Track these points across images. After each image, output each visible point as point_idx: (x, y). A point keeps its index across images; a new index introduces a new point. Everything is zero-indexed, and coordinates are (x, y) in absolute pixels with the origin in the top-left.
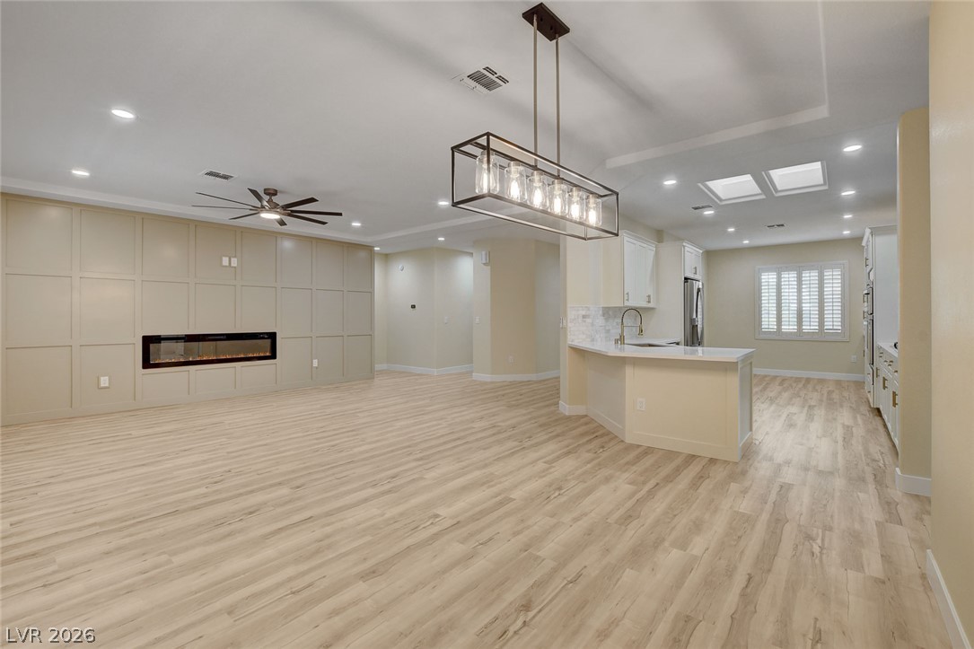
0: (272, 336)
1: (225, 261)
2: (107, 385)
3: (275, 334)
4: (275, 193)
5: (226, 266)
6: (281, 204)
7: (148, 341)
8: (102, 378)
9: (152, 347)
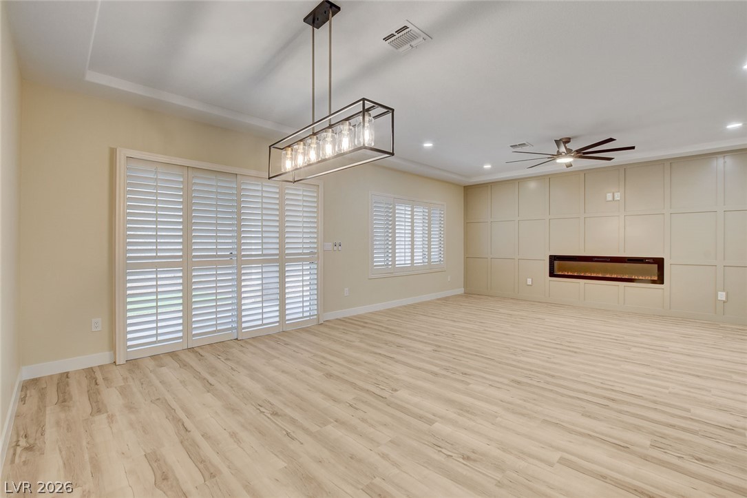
0: (659, 262)
1: (609, 197)
2: (530, 284)
3: (662, 259)
4: (567, 141)
5: (610, 201)
6: (574, 150)
7: (553, 259)
8: (528, 279)
9: (556, 263)
